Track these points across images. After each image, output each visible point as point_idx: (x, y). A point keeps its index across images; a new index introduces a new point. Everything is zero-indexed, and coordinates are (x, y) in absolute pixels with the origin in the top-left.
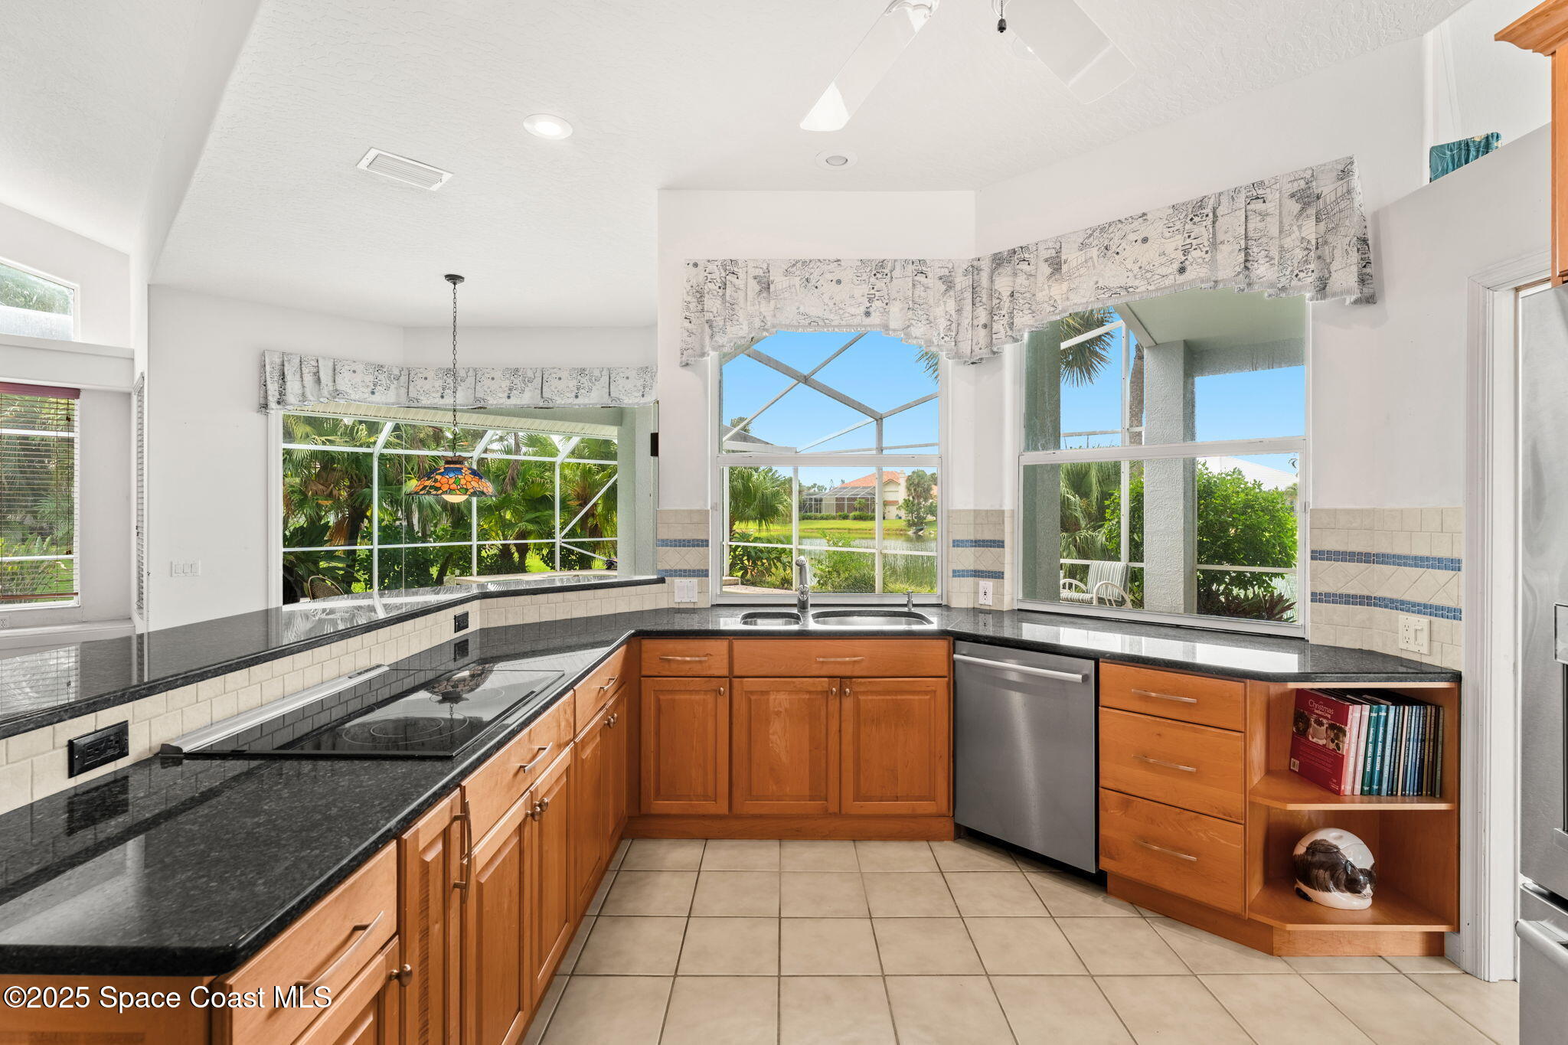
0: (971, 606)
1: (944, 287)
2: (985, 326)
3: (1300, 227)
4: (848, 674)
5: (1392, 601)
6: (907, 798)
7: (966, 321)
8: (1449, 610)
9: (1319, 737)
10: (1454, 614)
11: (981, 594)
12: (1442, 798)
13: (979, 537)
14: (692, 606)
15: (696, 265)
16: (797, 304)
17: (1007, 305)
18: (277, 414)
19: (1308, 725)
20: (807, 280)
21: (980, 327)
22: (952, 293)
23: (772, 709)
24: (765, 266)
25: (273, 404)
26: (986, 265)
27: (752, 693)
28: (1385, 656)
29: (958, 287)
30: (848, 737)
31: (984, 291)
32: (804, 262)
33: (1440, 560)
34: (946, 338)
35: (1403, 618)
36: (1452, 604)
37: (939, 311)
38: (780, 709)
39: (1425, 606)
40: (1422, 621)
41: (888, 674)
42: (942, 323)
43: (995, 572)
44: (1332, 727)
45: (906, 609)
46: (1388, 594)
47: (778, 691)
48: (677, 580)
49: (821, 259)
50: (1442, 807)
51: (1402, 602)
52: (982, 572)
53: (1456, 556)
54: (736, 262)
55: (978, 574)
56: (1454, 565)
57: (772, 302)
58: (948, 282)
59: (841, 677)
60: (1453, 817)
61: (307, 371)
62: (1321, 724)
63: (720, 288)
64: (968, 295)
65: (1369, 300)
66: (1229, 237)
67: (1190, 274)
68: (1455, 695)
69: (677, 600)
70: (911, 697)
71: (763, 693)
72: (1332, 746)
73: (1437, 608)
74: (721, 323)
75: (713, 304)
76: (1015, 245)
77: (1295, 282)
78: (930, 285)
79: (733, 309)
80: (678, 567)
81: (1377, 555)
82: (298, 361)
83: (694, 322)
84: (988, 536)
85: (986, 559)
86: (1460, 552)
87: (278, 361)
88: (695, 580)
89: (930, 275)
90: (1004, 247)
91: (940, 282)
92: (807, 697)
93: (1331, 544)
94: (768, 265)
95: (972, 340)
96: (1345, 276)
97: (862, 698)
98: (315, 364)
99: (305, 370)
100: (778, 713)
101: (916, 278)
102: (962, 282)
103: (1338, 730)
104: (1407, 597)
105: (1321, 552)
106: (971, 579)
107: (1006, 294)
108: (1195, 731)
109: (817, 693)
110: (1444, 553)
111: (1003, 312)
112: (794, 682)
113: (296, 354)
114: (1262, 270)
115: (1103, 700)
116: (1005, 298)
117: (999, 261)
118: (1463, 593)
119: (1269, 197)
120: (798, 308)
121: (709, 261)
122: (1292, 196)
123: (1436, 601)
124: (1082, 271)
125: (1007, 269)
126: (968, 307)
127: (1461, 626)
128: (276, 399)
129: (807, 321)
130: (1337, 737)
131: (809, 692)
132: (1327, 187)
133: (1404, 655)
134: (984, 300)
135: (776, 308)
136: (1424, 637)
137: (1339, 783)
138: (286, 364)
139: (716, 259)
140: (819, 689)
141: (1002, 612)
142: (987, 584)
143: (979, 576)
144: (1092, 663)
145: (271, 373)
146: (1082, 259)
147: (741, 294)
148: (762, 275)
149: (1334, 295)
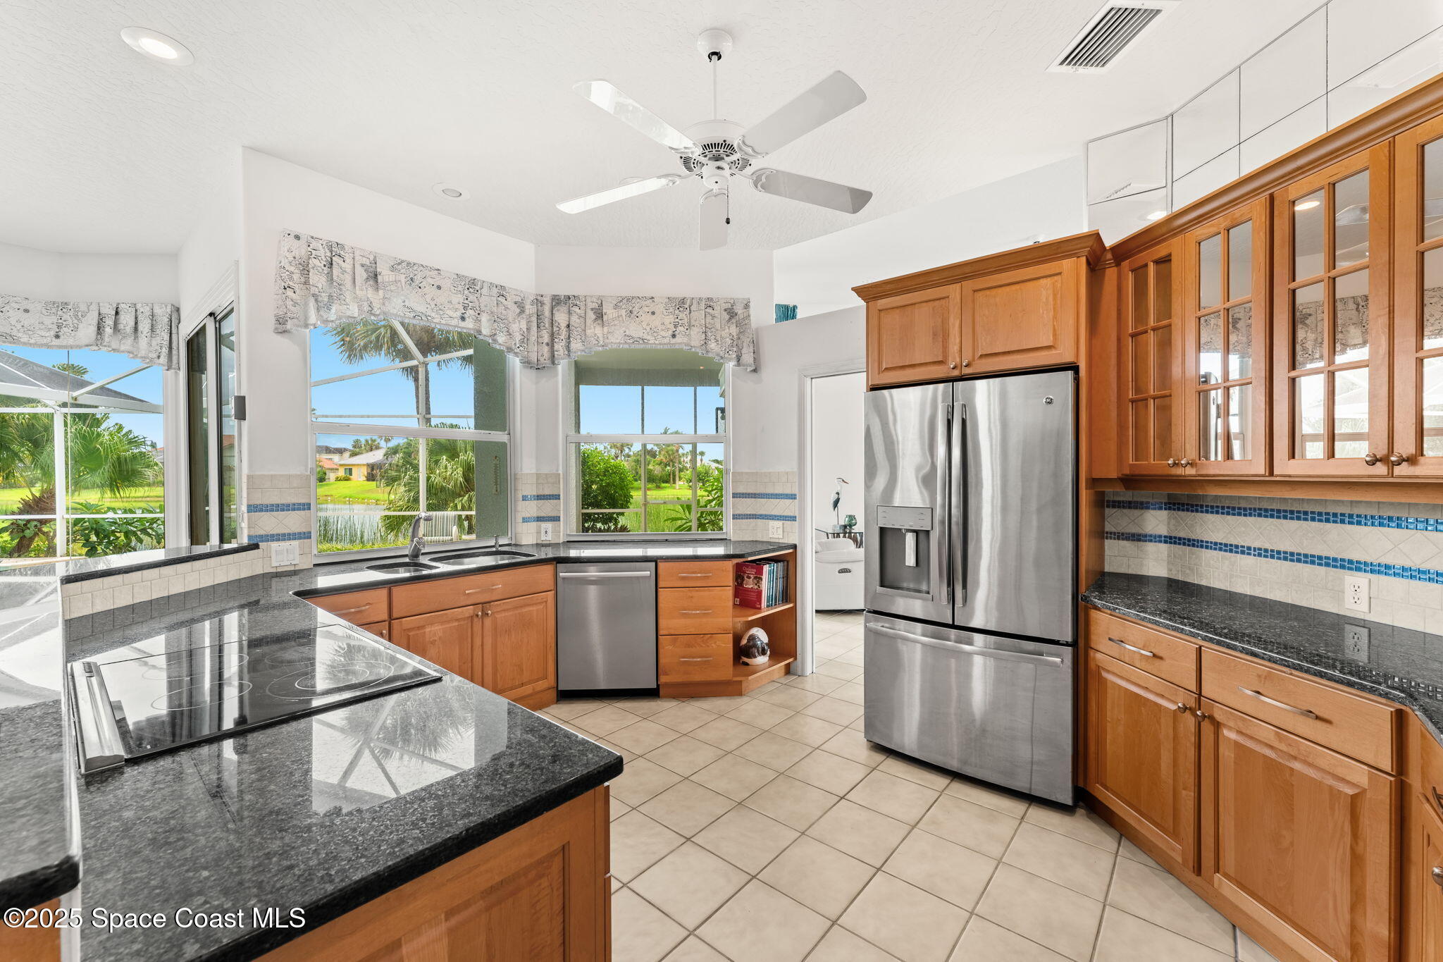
0: (535, 542)
1: (518, 311)
2: (547, 344)
3: (729, 327)
4: (487, 600)
5: (766, 515)
6: (529, 682)
7: (533, 338)
8: (790, 517)
9: (749, 584)
10: (793, 518)
11: (543, 532)
12: (790, 602)
13: (541, 493)
14: (292, 568)
15: (297, 237)
16: (403, 298)
17: (564, 333)
19: (743, 579)
20: (412, 279)
21: (544, 344)
22: (524, 316)
23: (427, 640)
24: (372, 258)
26: (547, 301)
27: (409, 630)
28: (763, 542)
29: (527, 312)
30: (488, 647)
31: (546, 320)
32: (409, 264)
33: (787, 495)
34: (521, 348)
35: (772, 523)
36: (792, 514)
37: (515, 327)
38: (435, 638)
39: (780, 516)
40: (779, 524)
41: (517, 594)
42: (518, 337)
43: (554, 517)
44: (755, 578)
45: (494, 549)
46: (764, 513)
47: (432, 624)
48: (274, 545)
49: (424, 265)
50: (791, 605)
51: (770, 516)
52: (543, 517)
53: (793, 492)
54: (343, 247)
55: (540, 519)
56: (793, 497)
57: (381, 292)
58: (521, 306)
59: (482, 603)
60: (794, 609)
62: (749, 578)
63: (325, 266)
64: (534, 319)
65: (755, 371)
66: (696, 324)
67: (678, 339)
68: (794, 555)
69: (274, 564)
70: (531, 608)
71: (419, 628)
72: (756, 587)
73: (786, 517)
74: (326, 299)
75: (318, 280)
76: (570, 293)
77: (727, 355)
78: (509, 306)
79: (340, 290)
80: (275, 532)
81: (759, 494)
83: (298, 292)
84: (547, 492)
85: (547, 508)
86: (795, 490)
88: (295, 543)
89: (509, 299)
90: (562, 292)
91: (516, 306)
92: (457, 624)
93: (741, 490)
94: (375, 257)
95: (539, 352)
96: (748, 358)
97: (498, 616)
100: (433, 643)
101: (499, 299)
102: (530, 309)
103: (758, 579)
104: (773, 513)
105: (737, 494)
106: (535, 523)
107: (563, 325)
108: (710, 591)
109: (464, 619)
110: (788, 491)
111: (562, 337)
112: (446, 614)
114: (712, 345)
115: (661, 584)
116: (563, 328)
117: (557, 301)
118: (797, 509)
119: (715, 308)
120: (404, 302)
121: (312, 238)
122: (725, 310)
123: (785, 514)
124: (616, 322)
125: (564, 308)
126: (534, 328)
127: (796, 524)
129: (412, 315)
130: (758, 582)
131: (457, 620)
132: (739, 309)
133: (771, 540)
134: (547, 325)
135: (384, 298)
136: (780, 531)
137: (760, 604)
139: (320, 238)
140: (467, 615)
141: (559, 544)
142: (548, 526)
143: (541, 521)
144: (654, 563)
146: (615, 315)
147: (348, 278)
148: (368, 264)
149: (744, 365)
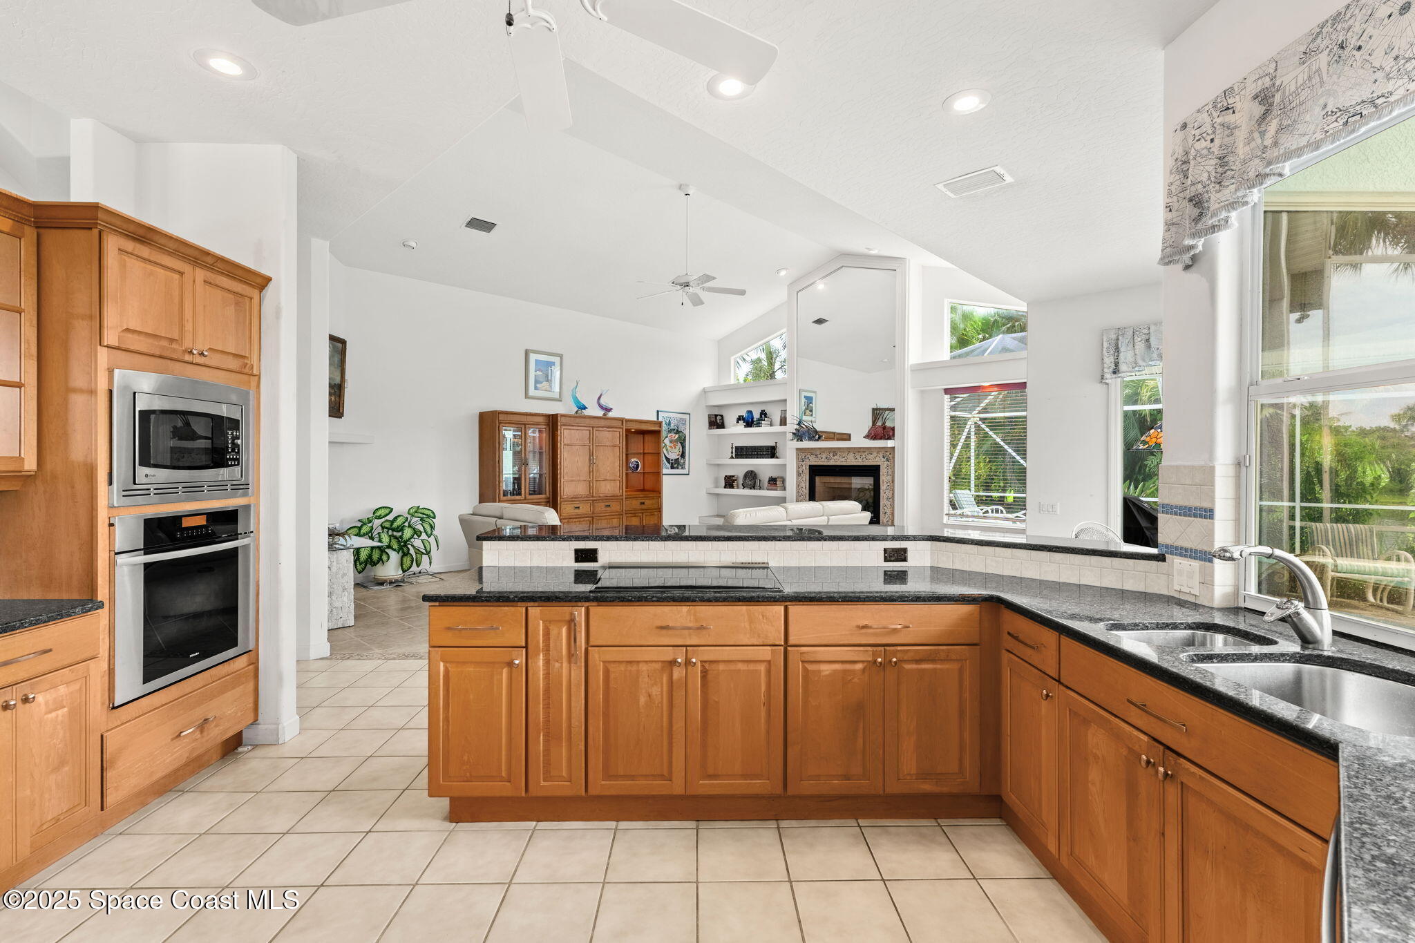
18: (1115, 383)
25: (1108, 376)
61: (1139, 339)
82: (1131, 332)
87: (1114, 337)
88: (1196, 564)
98: (1146, 331)
99: (1137, 339)
113: (1130, 327)
128: (1111, 370)
138: (1120, 338)
145: (1108, 348)
